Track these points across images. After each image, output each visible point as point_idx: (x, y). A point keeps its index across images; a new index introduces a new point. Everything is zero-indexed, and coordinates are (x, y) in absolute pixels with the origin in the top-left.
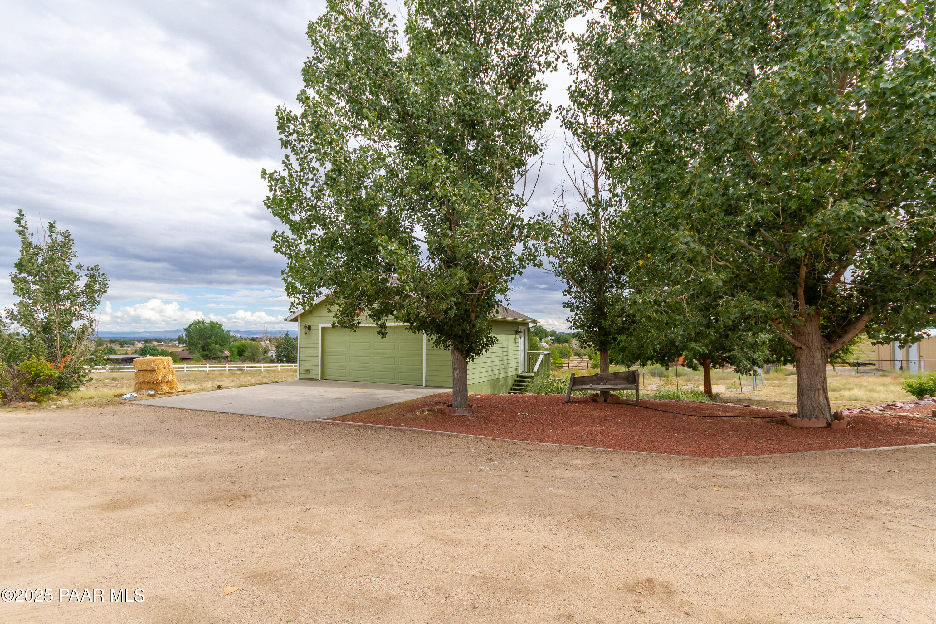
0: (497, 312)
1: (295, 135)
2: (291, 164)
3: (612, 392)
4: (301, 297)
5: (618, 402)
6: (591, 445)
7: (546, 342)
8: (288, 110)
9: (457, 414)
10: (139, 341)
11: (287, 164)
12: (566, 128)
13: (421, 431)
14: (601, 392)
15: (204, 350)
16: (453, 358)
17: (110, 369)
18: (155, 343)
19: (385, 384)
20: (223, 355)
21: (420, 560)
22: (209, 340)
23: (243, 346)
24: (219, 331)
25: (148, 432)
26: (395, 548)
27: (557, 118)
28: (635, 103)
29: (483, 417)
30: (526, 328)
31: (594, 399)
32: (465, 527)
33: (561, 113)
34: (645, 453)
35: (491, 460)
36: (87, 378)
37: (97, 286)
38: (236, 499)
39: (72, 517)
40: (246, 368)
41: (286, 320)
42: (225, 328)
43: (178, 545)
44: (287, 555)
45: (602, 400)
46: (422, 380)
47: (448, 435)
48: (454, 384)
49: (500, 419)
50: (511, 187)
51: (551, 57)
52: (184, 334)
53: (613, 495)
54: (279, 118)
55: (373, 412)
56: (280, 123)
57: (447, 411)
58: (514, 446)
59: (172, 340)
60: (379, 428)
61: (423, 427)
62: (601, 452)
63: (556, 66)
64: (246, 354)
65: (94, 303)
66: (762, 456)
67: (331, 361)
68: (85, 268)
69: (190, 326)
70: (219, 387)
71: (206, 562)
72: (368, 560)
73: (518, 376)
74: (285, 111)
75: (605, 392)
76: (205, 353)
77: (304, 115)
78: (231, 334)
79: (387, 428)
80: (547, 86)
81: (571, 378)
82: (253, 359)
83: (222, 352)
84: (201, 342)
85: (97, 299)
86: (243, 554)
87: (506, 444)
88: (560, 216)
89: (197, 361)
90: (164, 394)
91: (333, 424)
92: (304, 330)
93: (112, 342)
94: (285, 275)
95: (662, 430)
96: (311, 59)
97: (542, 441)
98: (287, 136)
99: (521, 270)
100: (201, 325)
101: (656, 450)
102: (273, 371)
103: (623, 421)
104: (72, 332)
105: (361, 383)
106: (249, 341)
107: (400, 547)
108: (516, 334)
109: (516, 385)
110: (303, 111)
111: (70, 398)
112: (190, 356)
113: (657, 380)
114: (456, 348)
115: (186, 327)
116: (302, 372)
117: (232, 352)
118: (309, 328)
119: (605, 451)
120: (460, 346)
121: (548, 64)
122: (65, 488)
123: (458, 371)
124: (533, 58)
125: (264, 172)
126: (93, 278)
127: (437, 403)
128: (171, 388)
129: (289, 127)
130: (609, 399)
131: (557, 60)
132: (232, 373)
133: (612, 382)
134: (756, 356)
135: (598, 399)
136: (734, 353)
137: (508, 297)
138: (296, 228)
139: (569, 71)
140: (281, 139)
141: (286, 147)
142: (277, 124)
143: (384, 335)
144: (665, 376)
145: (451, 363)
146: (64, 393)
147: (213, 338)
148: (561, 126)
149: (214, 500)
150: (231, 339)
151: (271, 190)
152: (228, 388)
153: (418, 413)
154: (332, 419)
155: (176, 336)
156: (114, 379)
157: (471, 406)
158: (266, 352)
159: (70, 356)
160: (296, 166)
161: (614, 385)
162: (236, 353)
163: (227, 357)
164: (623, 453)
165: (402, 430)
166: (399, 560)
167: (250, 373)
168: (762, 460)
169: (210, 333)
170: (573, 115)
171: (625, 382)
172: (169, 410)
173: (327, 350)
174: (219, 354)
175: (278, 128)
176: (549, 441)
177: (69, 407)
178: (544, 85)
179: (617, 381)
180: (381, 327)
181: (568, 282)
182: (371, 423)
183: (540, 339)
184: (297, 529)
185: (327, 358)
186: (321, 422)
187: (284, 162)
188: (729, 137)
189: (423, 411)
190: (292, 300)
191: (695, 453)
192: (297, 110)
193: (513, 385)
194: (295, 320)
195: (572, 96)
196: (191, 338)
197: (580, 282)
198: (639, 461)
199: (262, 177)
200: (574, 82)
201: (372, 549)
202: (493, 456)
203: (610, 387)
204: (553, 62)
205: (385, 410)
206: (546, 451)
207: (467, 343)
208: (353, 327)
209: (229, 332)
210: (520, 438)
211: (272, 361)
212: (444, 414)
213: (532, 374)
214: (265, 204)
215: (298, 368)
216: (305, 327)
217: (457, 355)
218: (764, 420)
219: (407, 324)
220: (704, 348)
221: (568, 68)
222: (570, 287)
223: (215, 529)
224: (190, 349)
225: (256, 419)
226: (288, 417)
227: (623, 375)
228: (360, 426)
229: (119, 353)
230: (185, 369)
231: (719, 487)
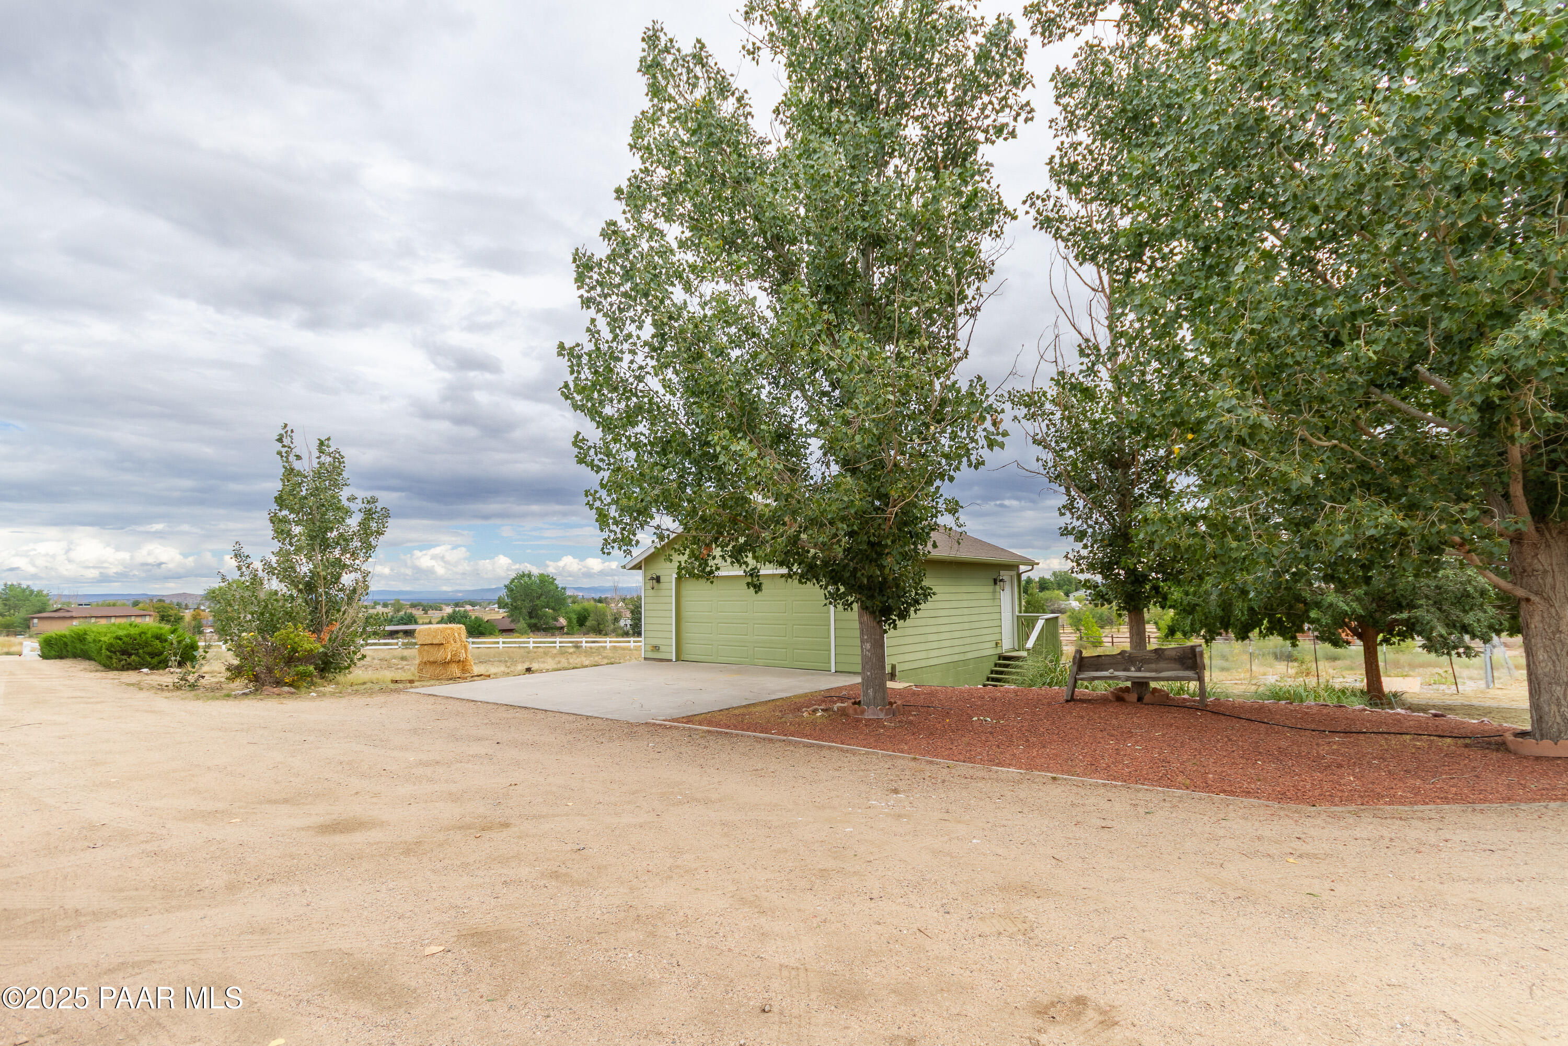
0: (935, 546)
1: (599, 289)
2: (598, 332)
3: (1153, 685)
4: (618, 530)
5: (1164, 702)
6: (1085, 775)
7: (1076, 600)
8: (588, 254)
9: (867, 716)
10: (448, 605)
11: (593, 332)
12: (1041, 229)
13: (800, 742)
14: (1133, 683)
15: (531, 617)
16: (861, 623)
17: (403, 644)
18: (468, 607)
19: (772, 666)
20: (558, 625)
21: (713, 933)
22: (538, 602)
23: (586, 610)
24: (552, 587)
25: (415, 731)
26: (681, 914)
27: (1027, 213)
28: (1135, 174)
29: (911, 722)
30: (1014, 573)
31: (1119, 697)
32: (803, 890)
33: (1033, 204)
34: (1179, 792)
35: (896, 791)
36: (359, 655)
37: (374, 525)
38: (490, 828)
39: (280, 839)
40: (584, 645)
41: (624, 567)
42: (560, 582)
43: (391, 886)
44: (525, 910)
45: (1133, 697)
46: (829, 662)
47: (842, 750)
48: (863, 667)
49: (939, 726)
50: (953, 337)
51: (1005, 117)
52: (503, 593)
53: (1084, 859)
54: (578, 267)
55: (737, 712)
56: (578, 273)
57: (851, 711)
58: (946, 771)
59: (490, 602)
60: (737, 735)
61: (806, 736)
62: (1097, 786)
63: (1014, 130)
64: (588, 624)
65: (368, 548)
66: (1421, 807)
67: (692, 633)
68: (359, 501)
69: (513, 580)
70: (529, 670)
71: (417, 910)
72: (636, 926)
73: (1001, 657)
74: (584, 255)
75: (1140, 685)
76: (533, 621)
77: (612, 258)
78: (569, 593)
79: (749, 736)
80: (992, 165)
81: (1074, 658)
82: (599, 630)
83: (556, 620)
84: (527, 604)
85: (373, 543)
86: (469, 903)
87: (934, 767)
88: (1052, 379)
89: (522, 633)
90: (453, 679)
91: (671, 727)
92: (650, 584)
93: (413, 606)
94: (590, 498)
95: (1235, 754)
96: (638, 172)
97: (997, 765)
98: (588, 292)
99: (952, 473)
100: (526, 579)
101: (1207, 787)
102: (623, 649)
103: (1163, 735)
104: (340, 590)
105: (734, 667)
106: (592, 603)
107: (690, 913)
108: (995, 583)
109: (997, 672)
110: (609, 252)
111: (337, 684)
112: (512, 626)
113: (1281, 667)
114: (864, 608)
115: (507, 582)
116: (649, 648)
117: (570, 620)
118: (658, 579)
119: (1104, 785)
120: (869, 603)
121: (999, 130)
122: (286, 801)
123: (868, 646)
124: (974, 123)
125: (561, 346)
126: (369, 514)
127: (842, 699)
128: (464, 670)
129: (591, 278)
130: (1147, 698)
131: (1015, 119)
132: (563, 652)
133: (1153, 666)
134: (1469, 619)
135: (1126, 696)
136: (1418, 613)
137: (961, 521)
138: (607, 424)
139: (1053, 132)
140: (581, 297)
141: (588, 307)
142: (574, 275)
143: (758, 588)
144: (1296, 660)
145: (857, 633)
146: (331, 676)
147: (543, 598)
148: (1034, 227)
149: (460, 828)
150: (569, 601)
151: (572, 372)
152: (541, 671)
153: (805, 714)
154: (673, 720)
155: (496, 597)
156: (403, 658)
157: (891, 704)
158: (616, 620)
159: (338, 625)
160: (606, 334)
161: (1156, 671)
162: (575, 621)
163: (562, 628)
164: (1138, 791)
165: (771, 740)
166: (680, 931)
167: (589, 652)
168: (1420, 814)
169: (540, 591)
170: (1055, 205)
171: (1177, 666)
172: (453, 702)
173: (685, 614)
174: (552, 623)
175: (576, 281)
176: (1010, 765)
177: (333, 694)
178: (987, 164)
179: (1162, 665)
180: (751, 575)
181: (1068, 489)
182: (728, 727)
183: (1067, 595)
184: (555, 875)
185: (685, 626)
186: (654, 724)
187: (588, 330)
188: (1311, 214)
189: (815, 711)
190: (605, 534)
191: (1282, 797)
192: (601, 250)
193: (992, 672)
194: (637, 567)
195: (1054, 173)
196: (514, 599)
197: (1088, 488)
198: (1162, 804)
199: (560, 354)
200: (1058, 148)
201: (648, 912)
202: (902, 785)
203: (1148, 674)
204: (1007, 124)
205: (758, 709)
206: (997, 780)
207: (879, 598)
208: (708, 575)
209: (564, 589)
210: (962, 757)
211: (626, 634)
212: (847, 715)
213: (1024, 654)
214: (563, 393)
215: (642, 644)
216: (652, 579)
217: (866, 618)
218: (1460, 742)
219: (784, 571)
220: (1354, 605)
221: (1050, 127)
222: (1073, 500)
223: (446, 868)
224: (512, 615)
225: (565, 717)
226: (609, 716)
227: (1174, 653)
228: (709, 731)
229: (420, 621)
230: (501, 645)
231: (1301, 856)
